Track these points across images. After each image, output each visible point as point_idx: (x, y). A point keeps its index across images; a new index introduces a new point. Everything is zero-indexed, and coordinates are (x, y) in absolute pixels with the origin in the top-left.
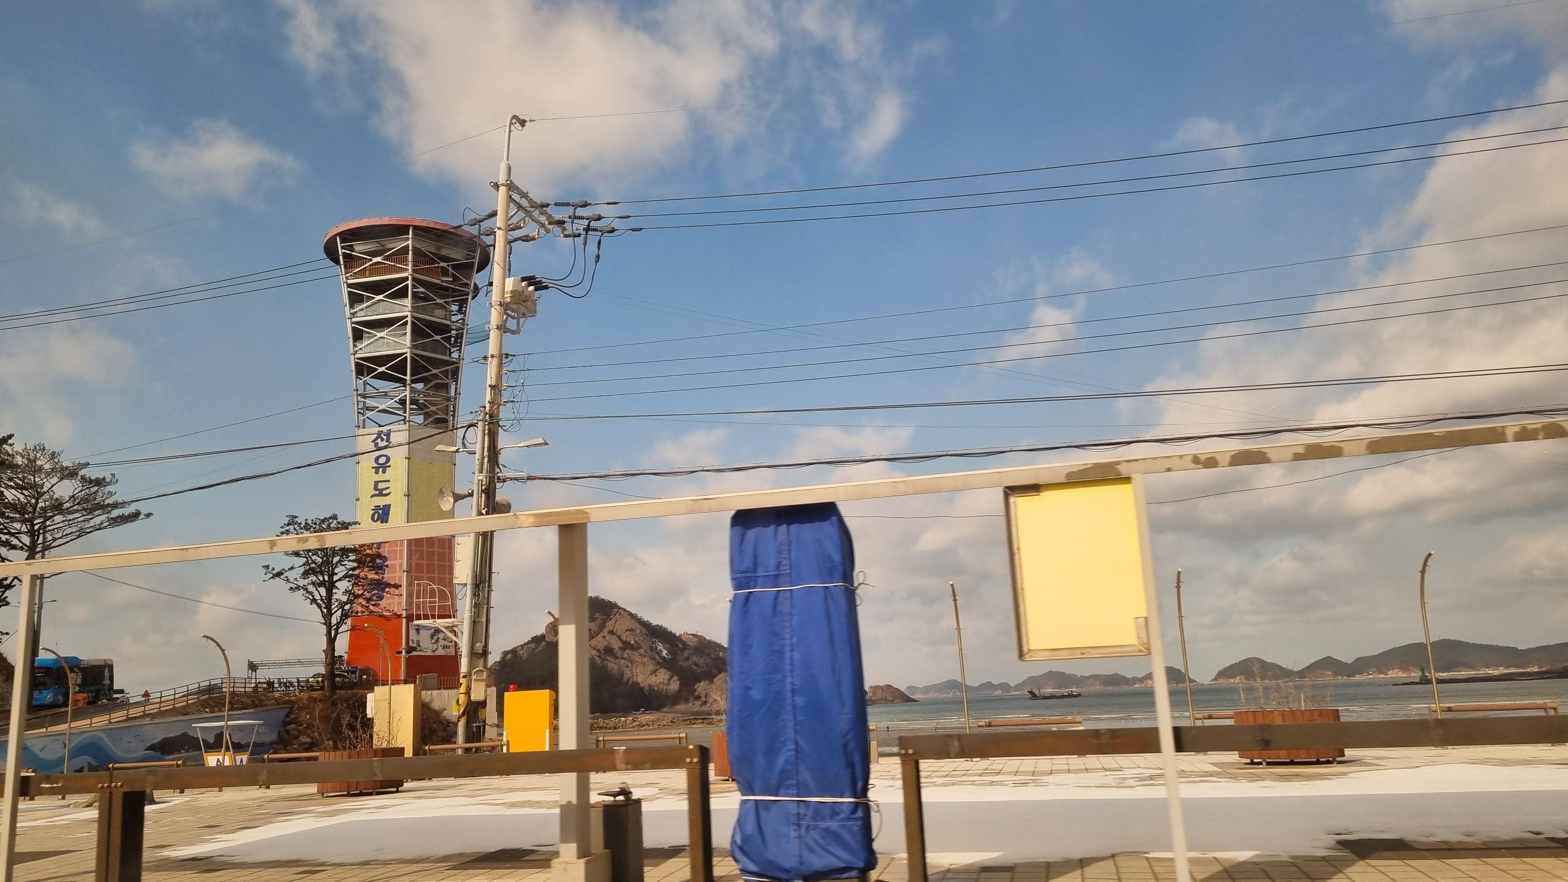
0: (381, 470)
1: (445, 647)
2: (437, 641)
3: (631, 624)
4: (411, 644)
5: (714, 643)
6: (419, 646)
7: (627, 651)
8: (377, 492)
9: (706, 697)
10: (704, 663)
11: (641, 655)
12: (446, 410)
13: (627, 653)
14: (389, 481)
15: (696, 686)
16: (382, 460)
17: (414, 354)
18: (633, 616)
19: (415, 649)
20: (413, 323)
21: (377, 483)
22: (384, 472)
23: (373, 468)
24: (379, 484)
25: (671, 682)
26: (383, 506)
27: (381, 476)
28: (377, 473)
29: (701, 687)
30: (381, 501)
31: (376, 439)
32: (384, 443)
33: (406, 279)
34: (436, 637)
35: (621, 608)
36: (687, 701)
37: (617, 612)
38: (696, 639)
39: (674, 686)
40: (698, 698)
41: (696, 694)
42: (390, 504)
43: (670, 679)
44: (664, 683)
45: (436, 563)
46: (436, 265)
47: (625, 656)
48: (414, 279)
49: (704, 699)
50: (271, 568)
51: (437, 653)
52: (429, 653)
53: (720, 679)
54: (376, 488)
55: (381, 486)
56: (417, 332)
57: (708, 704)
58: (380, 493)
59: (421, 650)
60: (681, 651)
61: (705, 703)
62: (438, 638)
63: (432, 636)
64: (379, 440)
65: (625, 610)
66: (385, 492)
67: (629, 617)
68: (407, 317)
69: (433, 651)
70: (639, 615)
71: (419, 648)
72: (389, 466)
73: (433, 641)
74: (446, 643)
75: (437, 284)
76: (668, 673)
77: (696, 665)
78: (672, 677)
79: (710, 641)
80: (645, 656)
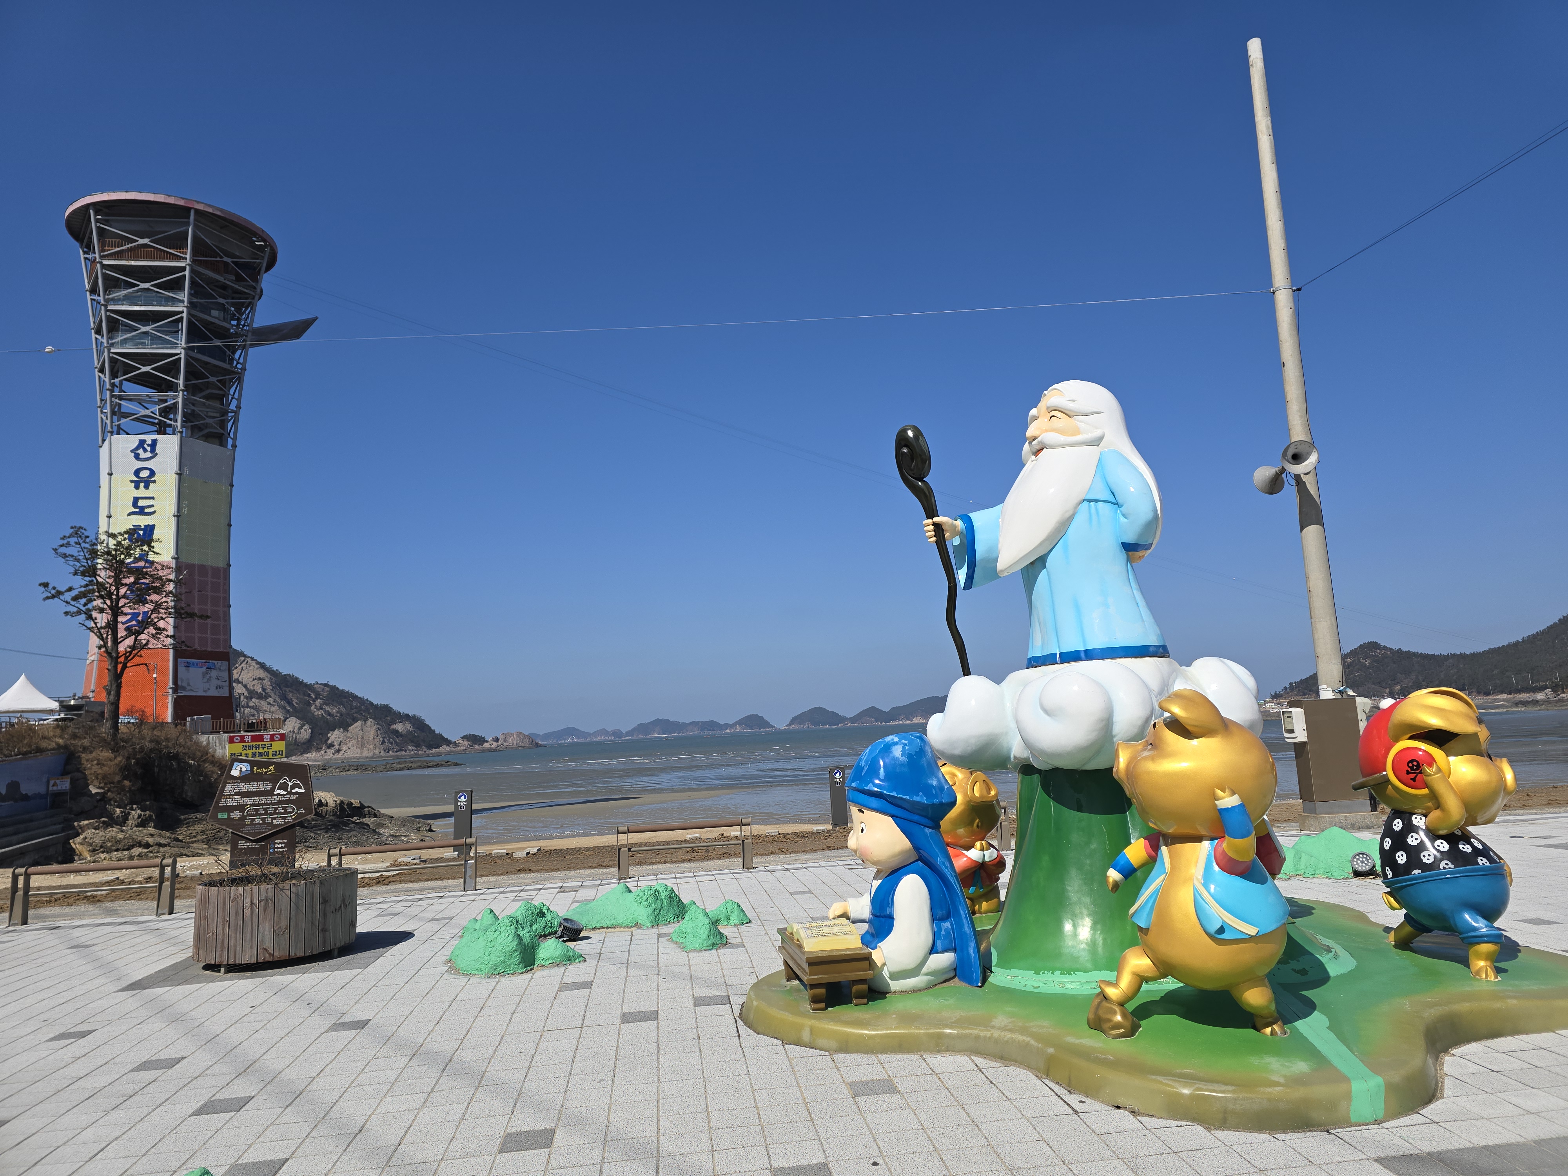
0: (142, 485)
1: (218, 687)
2: (209, 680)
3: (261, 673)
4: (179, 683)
5: (348, 692)
6: (189, 685)
7: (253, 700)
8: (137, 510)
9: (340, 745)
10: (337, 712)
11: (269, 704)
12: (223, 424)
13: (254, 702)
14: (153, 498)
15: (329, 735)
16: (144, 474)
17: (191, 357)
18: (262, 666)
19: (184, 688)
20: (190, 322)
21: (136, 500)
22: (147, 487)
23: (132, 481)
24: (140, 501)
25: (302, 730)
26: (145, 526)
27: (142, 492)
28: (137, 487)
29: (335, 736)
30: (143, 521)
31: (137, 448)
32: (149, 455)
33: (183, 269)
34: (208, 676)
35: (249, 657)
36: (318, 749)
37: (244, 661)
38: (327, 689)
39: (306, 733)
40: (331, 746)
41: (329, 742)
42: (154, 526)
43: (300, 728)
44: (293, 732)
45: (209, 593)
46: (218, 259)
47: (251, 704)
48: (192, 271)
49: (337, 747)
50: (51, 586)
51: (209, 694)
52: (201, 693)
53: (356, 727)
54: (135, 504)
55: (141, 503)
56: (194, 333)
57: (341, 753)
58: (142, 511)
59: (191, 690)
60: (314, 701)
61: (339, 751)
62: (210, 677)
63: (204, 675)
64: (141, 451)
65: (252, 659)
66: (146, 510)
67: (257, 666)
68: (182, 312)
69: (205, 691)
70: (268, 664)
71: (188, 688)
72: (154, 481)
73: (205, 680)
74: (219, 683)
75: (218, 281)
76: (299, 721)
77: (329, 714)
78: (303, 725)
79: (343, 691)
80: (274, 706)
